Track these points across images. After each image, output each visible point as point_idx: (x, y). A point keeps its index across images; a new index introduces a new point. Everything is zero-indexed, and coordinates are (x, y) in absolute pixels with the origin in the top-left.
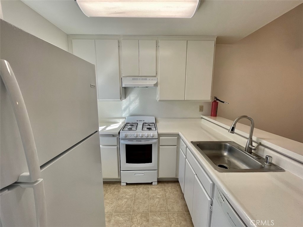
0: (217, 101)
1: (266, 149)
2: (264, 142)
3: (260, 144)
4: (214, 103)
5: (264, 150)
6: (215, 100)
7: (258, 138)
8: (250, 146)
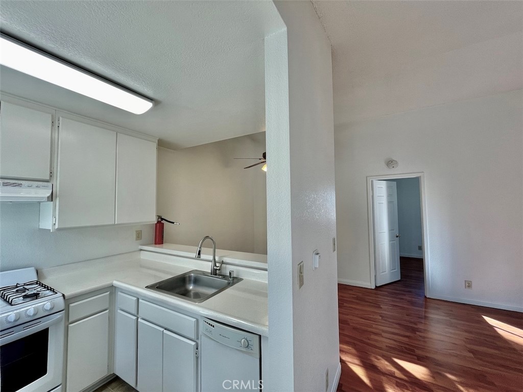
0: (162, 222)
1: (228, 266)
2: (226, 260)
3: (223, 263)
4: (158, 224)
5: (226, 267)
6: (160, 220)
7: (220, 257)
8: (215, 268)
